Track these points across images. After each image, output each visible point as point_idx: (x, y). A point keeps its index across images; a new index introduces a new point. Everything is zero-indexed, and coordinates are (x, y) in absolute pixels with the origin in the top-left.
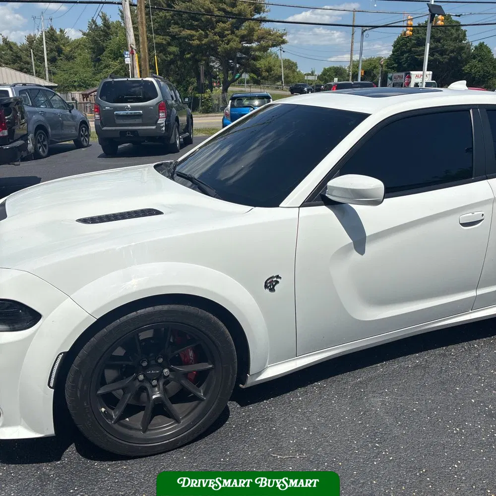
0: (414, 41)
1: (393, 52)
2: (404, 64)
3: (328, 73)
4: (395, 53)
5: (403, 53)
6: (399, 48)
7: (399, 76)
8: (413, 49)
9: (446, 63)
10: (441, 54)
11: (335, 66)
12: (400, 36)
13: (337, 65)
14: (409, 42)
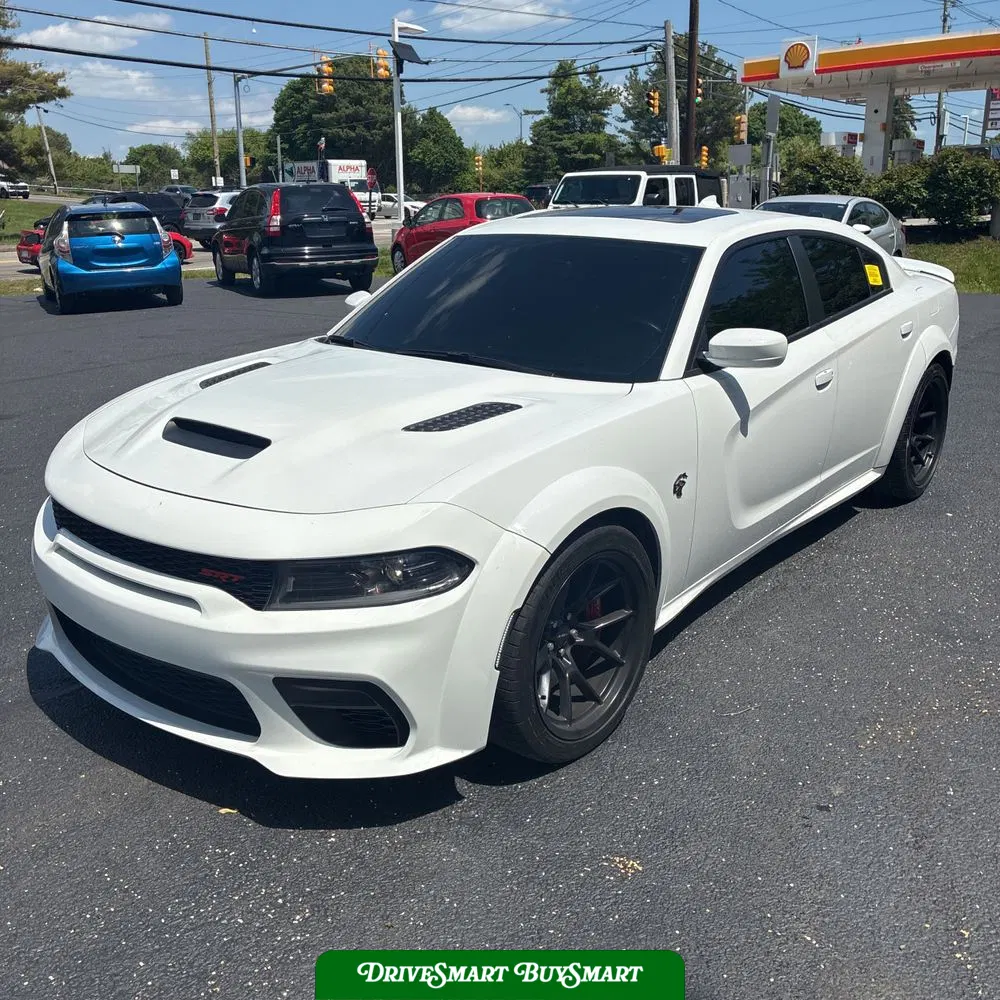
0: (312, 101)
1: (276, 119)
2: (302, 144)
3: (145, 159)
4: (281, 123)
5: (295, 123)
6: (286, 113)
7: (306, 168)
8: (314, 116)
9: (379, 142)
10: (368, 127)
11: (154, 144)
12: (284, 88)
13: (157, 142)
14: (302, 102)
